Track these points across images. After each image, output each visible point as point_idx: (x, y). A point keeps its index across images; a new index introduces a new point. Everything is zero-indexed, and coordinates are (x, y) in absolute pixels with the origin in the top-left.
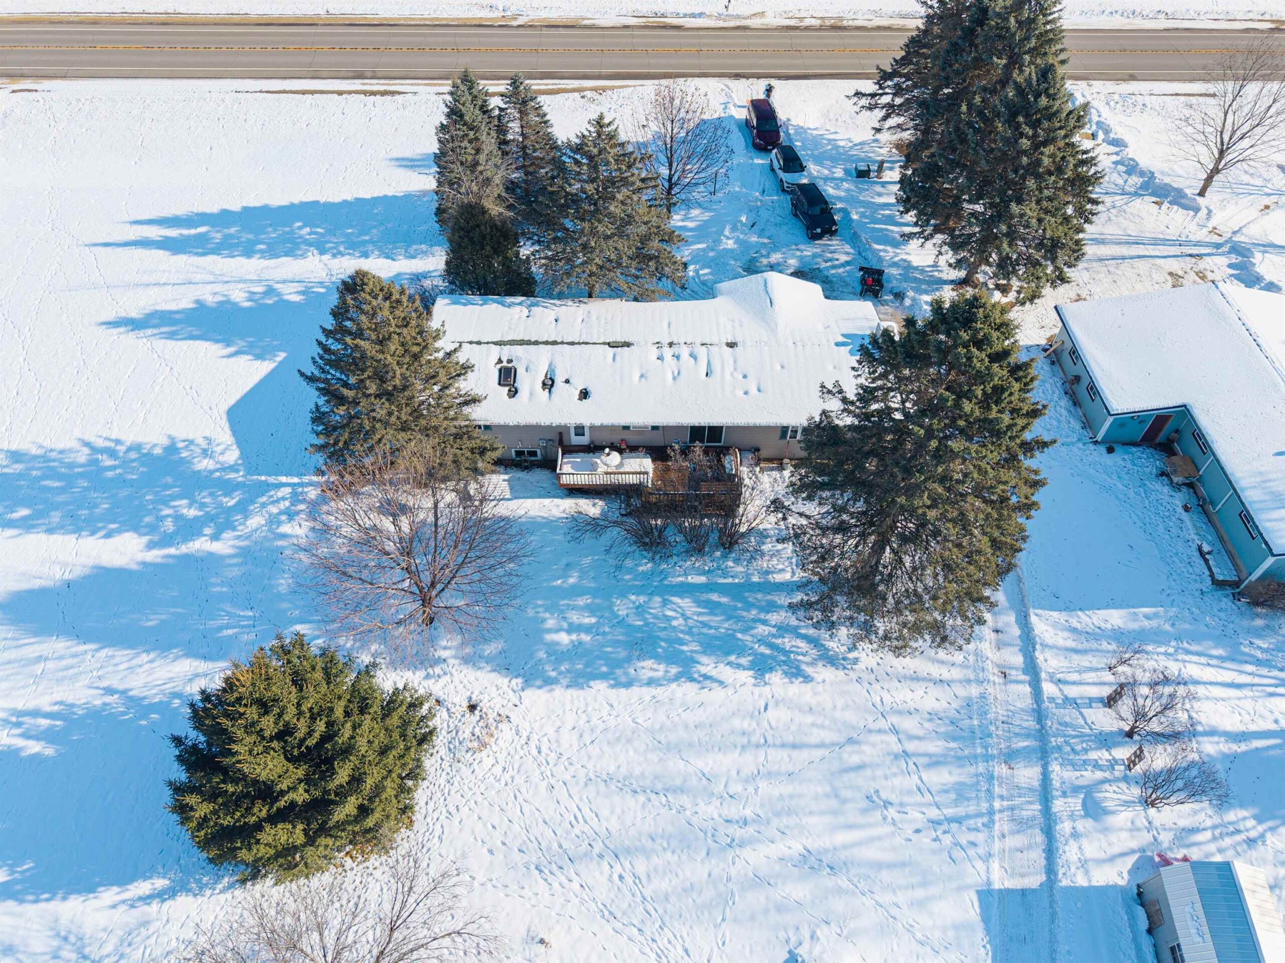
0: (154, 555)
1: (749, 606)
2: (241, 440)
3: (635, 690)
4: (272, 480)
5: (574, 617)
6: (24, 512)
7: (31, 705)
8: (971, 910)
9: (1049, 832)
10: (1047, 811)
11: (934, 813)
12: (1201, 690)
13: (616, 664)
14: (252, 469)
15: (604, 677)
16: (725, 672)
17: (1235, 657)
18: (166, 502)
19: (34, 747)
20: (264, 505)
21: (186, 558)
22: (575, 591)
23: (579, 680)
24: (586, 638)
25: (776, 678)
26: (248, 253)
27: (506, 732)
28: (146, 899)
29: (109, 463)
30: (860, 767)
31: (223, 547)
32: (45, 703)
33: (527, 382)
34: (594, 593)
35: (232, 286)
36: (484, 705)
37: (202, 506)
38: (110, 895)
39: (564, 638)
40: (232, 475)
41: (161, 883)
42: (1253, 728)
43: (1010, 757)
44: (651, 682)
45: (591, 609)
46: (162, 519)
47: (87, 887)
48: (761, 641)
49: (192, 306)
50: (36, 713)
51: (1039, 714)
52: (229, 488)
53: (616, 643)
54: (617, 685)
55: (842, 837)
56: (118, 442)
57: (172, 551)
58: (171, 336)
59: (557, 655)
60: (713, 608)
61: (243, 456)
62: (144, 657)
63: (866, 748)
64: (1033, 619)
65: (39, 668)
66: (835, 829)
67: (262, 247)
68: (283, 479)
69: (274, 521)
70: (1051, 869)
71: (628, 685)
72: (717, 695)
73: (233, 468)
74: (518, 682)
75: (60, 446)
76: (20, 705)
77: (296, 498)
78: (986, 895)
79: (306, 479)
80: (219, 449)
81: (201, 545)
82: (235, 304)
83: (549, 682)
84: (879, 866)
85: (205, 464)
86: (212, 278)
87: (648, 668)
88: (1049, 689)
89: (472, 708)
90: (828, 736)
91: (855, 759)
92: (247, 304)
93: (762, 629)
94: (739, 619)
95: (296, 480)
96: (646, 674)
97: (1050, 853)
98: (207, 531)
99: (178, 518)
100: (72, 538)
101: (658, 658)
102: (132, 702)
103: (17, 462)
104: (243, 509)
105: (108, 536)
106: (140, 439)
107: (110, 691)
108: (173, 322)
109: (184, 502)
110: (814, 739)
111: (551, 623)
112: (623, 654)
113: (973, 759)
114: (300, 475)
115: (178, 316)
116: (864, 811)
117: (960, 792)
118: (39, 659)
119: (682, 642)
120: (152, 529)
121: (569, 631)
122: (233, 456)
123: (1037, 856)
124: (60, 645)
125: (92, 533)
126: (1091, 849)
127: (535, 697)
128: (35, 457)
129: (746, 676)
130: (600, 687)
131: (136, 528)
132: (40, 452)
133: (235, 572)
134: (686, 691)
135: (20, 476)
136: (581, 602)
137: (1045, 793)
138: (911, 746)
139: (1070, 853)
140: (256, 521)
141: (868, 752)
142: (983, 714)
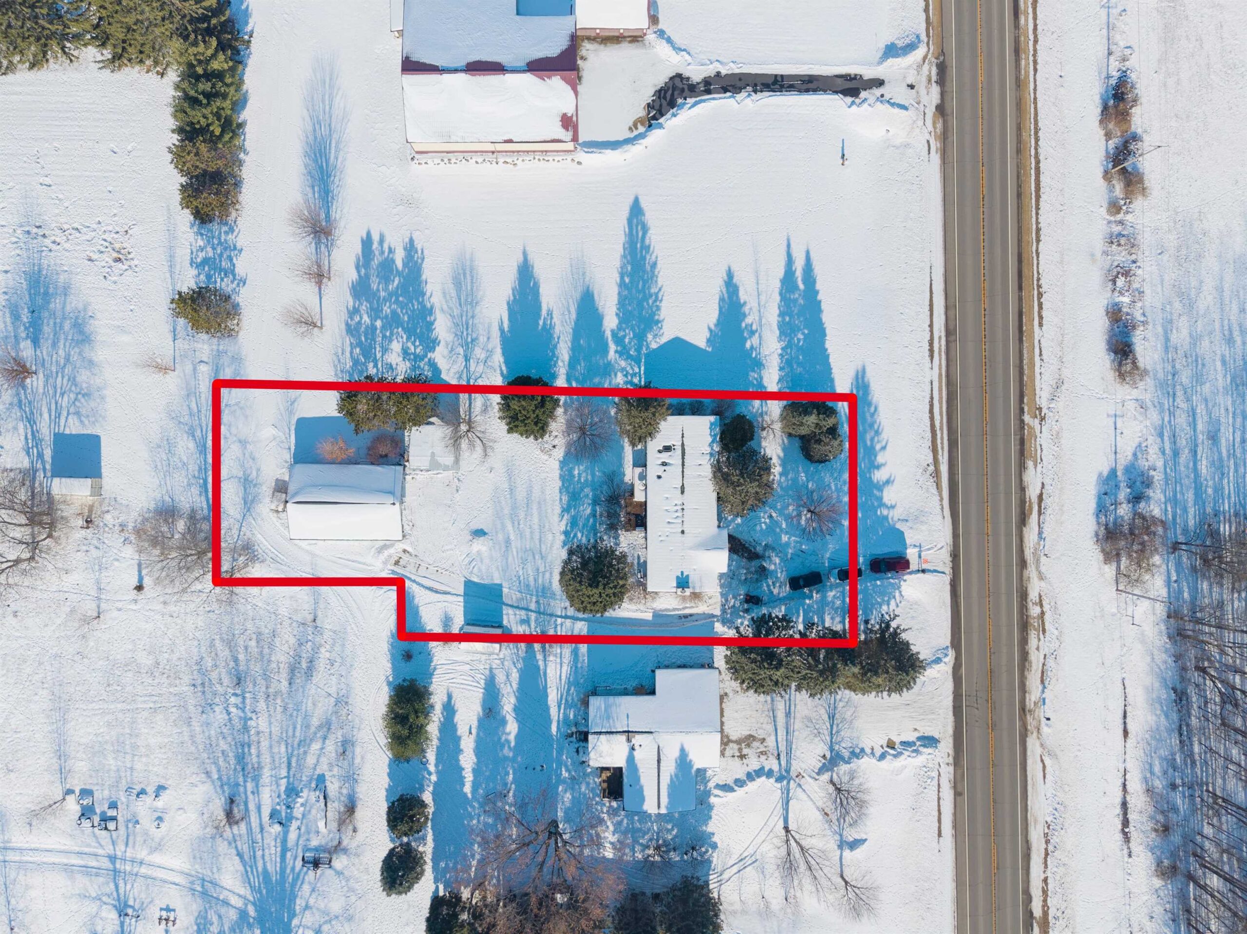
0: (608, 334)
1: (589, 532)
2: (662, 347)
3: (559, 495)
4: (642, 363)
5: (584, 475)
6: (627, 280)
7: (554, 316)
8: (497, 581)
9: (517, 607)
10: (523, 609)
11: (522, 578)
12: (558, 666)
13: (567, 489)
14: (647, 356)
15: (563, 485)
16: (564, 522)
17: (569, 684)
18: (633, 329)
19: (541, 322)
20: (630, 364)
21: (607, 344)
22: (593, 475)
23: (562, 477)
24: (576, 479)
25: (563, 537)
26: (781, 314)
27: (546, 457)
28: (501, 370)
29: (651, 302)
30: (534, 558)
31: (612, 354)
32: (555, 320)
33: (665, 457)
34: (593, 481)
35: (757, 314)
36: (555, 450)
37: (630, 343)
38: (502, 360)
39: (576, 472)
40: (644, 349)
41: (505, 372)
42: (548, 680)
43: (537, 602)
44: (561, 499)
45: (586, 480)
46: (624, 331)
47: (504, 354)
48: (575, 535)
49: (742, 301)
50: (552, 318)
51: (551, 615)
52: (638, 350)
53: (574, 488)
54: (560, 490)
55: (514, 550)
56: (661, 301)
57: (610, 338)
58: (722, 299)
59: (571, 471)
60: (588, 519)
61: (654, 350)
62: (570, 344)
63: (540, 562)
64: (583, 623)
65: (566, 313)
66: (517, 548)
67: (787, 319)
68: (643, 368)
69: (623, 370)
70: (507, 605)
71: (560, 492)
72: (556, 518)
73: (648, 347)
74: (561, 459)
75: (659, 279)
76: (554, 312)
77: (634, 375)
78: (501, 585)
79: (643, 376)
80: (658, 340)
81: (612, 347)
82: (743, 320)
83: (561, 469)
84: (507, 559)
85: (650, 337)
86: (762, 303)
87: (565, 498)
88: (559, 620)
89: (554, 447)
90: (543, 550)
91: (537, 557)
92: (743, 325)
93: (579, 535)
94: (583, 528)
95: (642, 372)
96: (563, 498)
97: (512, 606)
98: (619, 348)
99: (625, 336)
100: (616, 302)
101: (569, 501)
102: (555, 346)
103: (651, 267)
104: (629, 357)
105: (617, 314)
106: (663, 309)
107: (559, 338)
108: (730, 297)
109: (632, 336)
110: (543, 546)
111: (581, 468)
112: (571, 490)
113: (537, 591)
114: (645, 373)
115: (735, 298)
116: (522, 558)
117: (528, 586)
118: (569, 312)
119: (575, 509)
120: (619, 328)
121: (579, 474)
122: (654, 346)
123: (510, 603)
124: (574, 316)
125: (618, 309)
126: (512, 617)
127: (556, 465)
128: (653, 273)
129: (563, 528)
130: (559, 483)
131: (620, 323)
132: (656, 273)
133: (601, 362)
134: (558, 510)
135: (644, 271)
136: (589, 477)
137: (527, 609)
138: (541, 575)
139: (511, 611)
140: (623, 364)
141: (539, 562)
142: (551, 598)
